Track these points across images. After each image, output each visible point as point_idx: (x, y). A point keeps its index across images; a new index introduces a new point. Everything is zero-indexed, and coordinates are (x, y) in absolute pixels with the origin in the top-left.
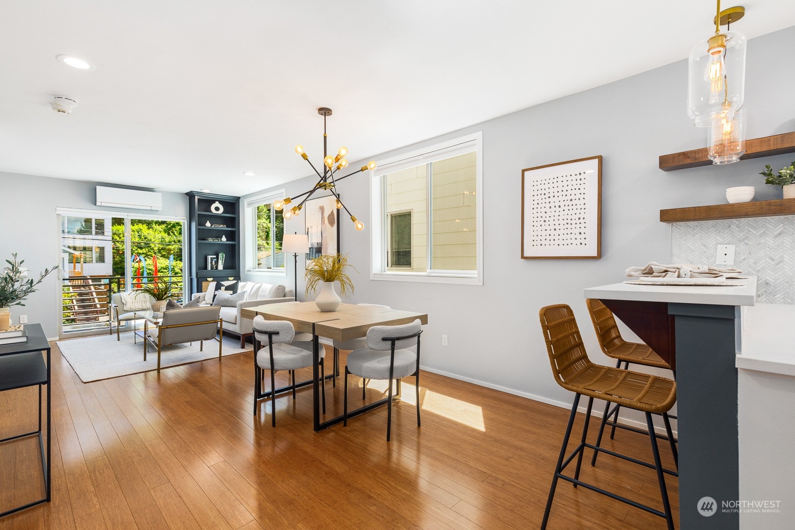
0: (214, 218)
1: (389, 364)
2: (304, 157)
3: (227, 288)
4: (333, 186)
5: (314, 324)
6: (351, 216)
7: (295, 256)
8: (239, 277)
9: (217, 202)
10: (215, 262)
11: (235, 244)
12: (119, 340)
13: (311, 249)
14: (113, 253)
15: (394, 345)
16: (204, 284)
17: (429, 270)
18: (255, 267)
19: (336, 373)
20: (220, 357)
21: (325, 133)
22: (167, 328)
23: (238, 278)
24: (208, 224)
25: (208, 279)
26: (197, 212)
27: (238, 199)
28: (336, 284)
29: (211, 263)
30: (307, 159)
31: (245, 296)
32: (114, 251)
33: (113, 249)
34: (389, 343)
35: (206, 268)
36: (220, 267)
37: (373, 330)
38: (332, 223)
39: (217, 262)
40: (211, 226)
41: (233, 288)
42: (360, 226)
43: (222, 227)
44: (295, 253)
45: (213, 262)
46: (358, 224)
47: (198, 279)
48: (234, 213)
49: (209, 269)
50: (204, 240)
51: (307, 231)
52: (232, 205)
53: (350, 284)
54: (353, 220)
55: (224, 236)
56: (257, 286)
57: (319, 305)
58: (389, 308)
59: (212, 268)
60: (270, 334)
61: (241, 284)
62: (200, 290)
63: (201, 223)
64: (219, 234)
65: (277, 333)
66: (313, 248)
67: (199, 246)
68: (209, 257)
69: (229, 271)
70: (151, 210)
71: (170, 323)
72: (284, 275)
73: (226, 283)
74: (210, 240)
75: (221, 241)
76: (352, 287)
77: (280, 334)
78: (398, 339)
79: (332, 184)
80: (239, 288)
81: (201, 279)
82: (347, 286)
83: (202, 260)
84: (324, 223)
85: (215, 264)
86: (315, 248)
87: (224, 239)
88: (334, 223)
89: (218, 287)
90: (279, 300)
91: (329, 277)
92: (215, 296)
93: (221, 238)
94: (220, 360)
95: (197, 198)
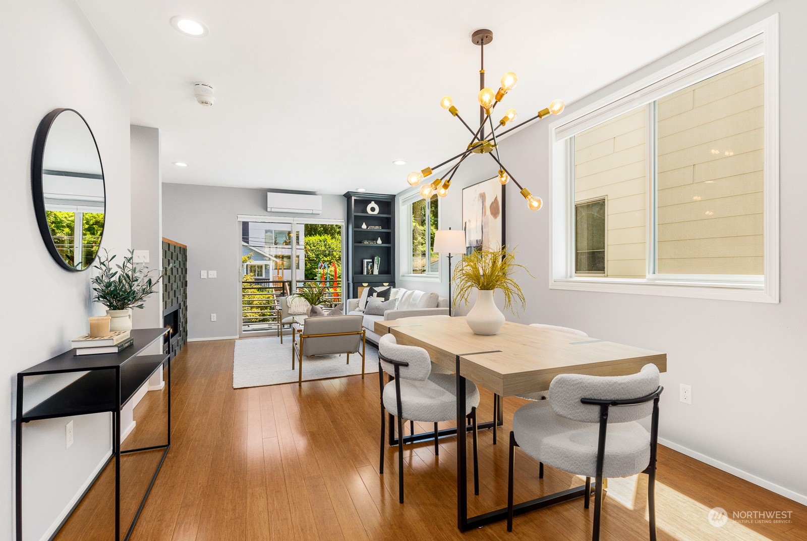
0: (370, 220)
1: (595, 449)
2: (453, 111)
3: (379, 295)
4: (493, 146)
5: (458, 357)
6: (521, 188)
7: (450, 257)
8: (394, 282)
9: (373, 202)
10: (371, 266)
11: (390, 247)
12: (282, 343)
13: (469, 249)
14: (305, 260)
15: (607, 415)
16: (359, 289)
17: (649, 276)
18: (409, 272)
19: (498, 420)
20: (363, 374)
21: (482, 69)
22: (308, 337)
23: (393, 284)
24: (364, 226)
25: (364, 284)
26: (353, 214)
27: (393, 197)
28: (496, 294)
29: (367, 267)
30: (457, 115)
31: (397, 305)
32: (306, 259)
33: (305, 257)
34: (596, 409)
35: (362, 272)
36: (376, 272)
37: (562, 382)
38: (494, 214)
39: (372, 267)
40: (367, 228)
41: (385, 295)
42: (535, 204)
43: (377, 228)
44: (450, 254)
45: (369, 266)
46: (532, 200)
47: (354, 283)
48: (389, 213)
49: (365, 274)
50: (361, 243)
51: (464, 226)
52: (387, 204)
53: (520, 294)
54: (525, 194)
55: (379, 238)
56: (409, 292)
57: (471, 324)
58: (585, 334)
59: (368, 273)
60: (397, 365)
61: (393, 290)
62: (355, 296)
63: (357, 225)
64: (373, 236)
65: (406, 365)
66: (471, 247)
67: (355, 248)
68: (366, 261)
69: (385, 276)
70: (312, 214)
71: (311, 332)
72: (438, 280)
73: (379, 289)
74: (366, 243)
75: (377, 243)
76: (523, 299)
77: (409, 366)
78: (615, 403)
79: (492, 143)
80: (391, 294)
81: (357, 284)
82: (514, 297)
83: (359, 264)
84: (485, 215)
85: (371, 268)
86: (474, 247)
87: (379, 241)
88: (498, 213)
89: (370, 294)
90: (428, 311)
91: (486, 284)
92: (367, 302)
93: (377, 240)
94: (363, 378)
95: (353, 198)
